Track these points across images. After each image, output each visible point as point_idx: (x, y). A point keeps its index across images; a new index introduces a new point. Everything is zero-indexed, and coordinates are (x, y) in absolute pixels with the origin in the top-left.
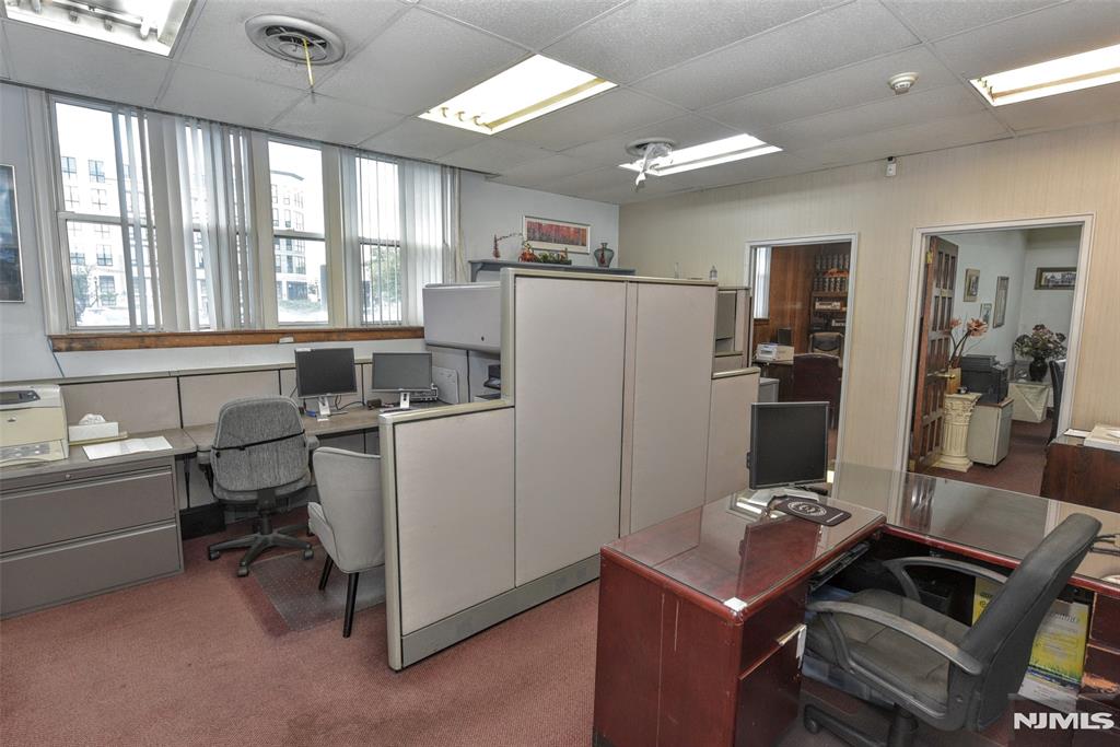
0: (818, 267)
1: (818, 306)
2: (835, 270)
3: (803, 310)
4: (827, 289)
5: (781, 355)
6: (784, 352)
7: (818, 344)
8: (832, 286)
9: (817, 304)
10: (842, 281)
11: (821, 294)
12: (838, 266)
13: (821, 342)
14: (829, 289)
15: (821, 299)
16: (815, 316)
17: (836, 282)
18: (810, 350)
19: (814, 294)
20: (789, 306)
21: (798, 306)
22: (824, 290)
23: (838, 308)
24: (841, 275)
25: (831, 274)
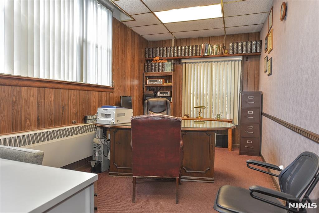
0: (147, 56)
1: (149, 82)
2: (158, 58)
3: (139, 84)
4: (153, 70)
5: (119, 118)
6: (124, 115)
7: (151, 108)
8: (157, 68)
9: (148, 81)
10: (163, 65)
11: (149, 74)
12: (160, 55)
13: (154, 106)
14: (155, 71)
15: (150, 77)
16: (147, 89)
17: (159, 66)
18: (146, 113)
19: (145, 75)
20: (129, 83)
21: (136, 82)
22: (151, 71)
23: (161, 83)
24: (162, 61)
25: (156, 60)
